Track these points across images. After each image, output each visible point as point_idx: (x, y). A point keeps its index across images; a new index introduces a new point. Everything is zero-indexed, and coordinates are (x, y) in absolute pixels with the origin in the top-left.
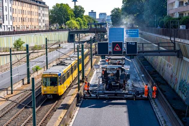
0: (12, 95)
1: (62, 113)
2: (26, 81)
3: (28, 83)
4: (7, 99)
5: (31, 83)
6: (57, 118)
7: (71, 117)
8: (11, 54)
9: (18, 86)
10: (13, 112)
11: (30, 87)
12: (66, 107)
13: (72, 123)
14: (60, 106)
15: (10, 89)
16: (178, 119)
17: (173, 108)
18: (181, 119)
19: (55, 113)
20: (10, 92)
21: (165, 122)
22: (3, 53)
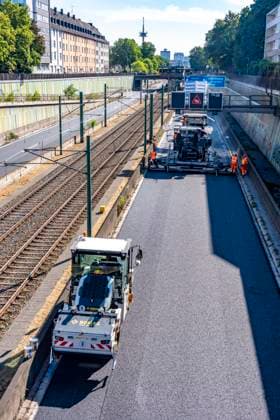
0: (61, 157)
1: (123, 182)
2: (78, 140)
3: (82, 141)
4: (56, 162)
5: (85, 142)
6: (117, 187)
7: (134, 187)
8: (60, 104)
9: (68, 145)
10: (62, 178)
11: (83, 146)
12: (128, 174)
13: (135, 195)
14: (121, 173)
15: (59, 148)
16: (269, 195)
17: (264, 181)
18: (272, 195)
19: (115, 181)
20: (58, 153)
21: (252, 198)
22: (51, 102)
